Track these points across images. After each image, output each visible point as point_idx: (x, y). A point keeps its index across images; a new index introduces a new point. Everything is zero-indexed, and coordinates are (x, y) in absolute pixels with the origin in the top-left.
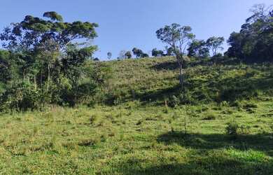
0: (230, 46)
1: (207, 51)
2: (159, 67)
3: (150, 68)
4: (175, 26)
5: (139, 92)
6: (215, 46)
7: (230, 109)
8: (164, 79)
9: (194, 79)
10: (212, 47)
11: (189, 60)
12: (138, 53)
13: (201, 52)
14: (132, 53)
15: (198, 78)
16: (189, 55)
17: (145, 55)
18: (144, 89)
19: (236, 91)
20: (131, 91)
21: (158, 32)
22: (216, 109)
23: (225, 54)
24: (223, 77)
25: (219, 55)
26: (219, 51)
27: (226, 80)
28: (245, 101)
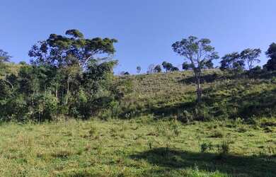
0: (270, 58)
1: (241, 63)
2: (188, 81)
3: (179, 82)
4: (192, 39)
5: (156, 106)
6: (251, 59)
7: (245, 127)
8: (185, 94)
9: (217, 93)
10: (247, 59)
11: (222, 73)
12: (168, 66)
13: (235, 65)
14: (162, 67)
15: (221, 92)
16: (222, 68)
17: (175, 69)
18: (162, 103)
19: (257, 107)
21: (174, 45)
22: (230, 126)
23: (264, 66)
24: (248, 92)
25: (258, 68)
26: (255, 64)
27: (250, 95)
28: (265, 119)
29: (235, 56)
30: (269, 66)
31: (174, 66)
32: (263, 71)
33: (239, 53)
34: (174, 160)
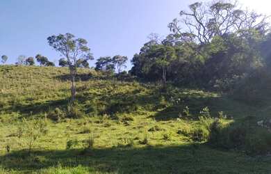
0: (133, 66)
1: (113, 67)
2: (64, 78)
3: (54, 78)
5: (24, 103)
6: (120, 64)
9: (90, 91)
10: (117, 64)
11: (96, 73)
13: (108, 68)
14: (35, 60)
15: (94, 91)
16: (97, 69)
17: (51, 64)
18: (31, 100)
20: (13, 102)
21: (49, 38)
23: (129, 71)
24: (115, 92)
25: (124, 72)
26: (123, 69)
27: (117, 94)
29: (108, 60)
30: (133, 72)
31: (50, 60)
32: (128, 76)
33: (112, 57)
34: (37, 161)
